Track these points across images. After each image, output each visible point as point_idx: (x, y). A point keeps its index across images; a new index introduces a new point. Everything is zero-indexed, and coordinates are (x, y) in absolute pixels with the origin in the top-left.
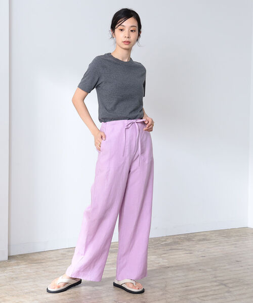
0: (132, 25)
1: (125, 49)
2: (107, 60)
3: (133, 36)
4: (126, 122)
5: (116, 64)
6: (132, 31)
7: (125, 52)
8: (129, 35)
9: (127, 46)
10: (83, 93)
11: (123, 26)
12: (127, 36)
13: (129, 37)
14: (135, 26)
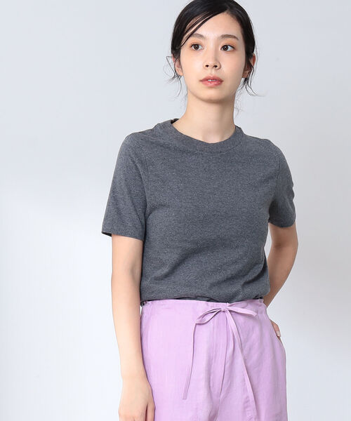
0: (225, 33)
1: (210, 101)
3: (231, 64)
6: (225, 48)
7: (213, 111)
8: (216, 60)
9: (212, 93)
11: (201, 36)
12: (211, 63)
13: (216, 66)
14: (235, 37)
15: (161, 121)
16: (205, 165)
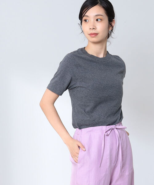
2: (81, 58)
4: (105, 128)
5: (91, 61)
10: (53, 95)
11: (87, 16)
12: (92, 27)
13: (94, 29)
14: (101, 15)
15: (80, 48)
16: (99, 67)
